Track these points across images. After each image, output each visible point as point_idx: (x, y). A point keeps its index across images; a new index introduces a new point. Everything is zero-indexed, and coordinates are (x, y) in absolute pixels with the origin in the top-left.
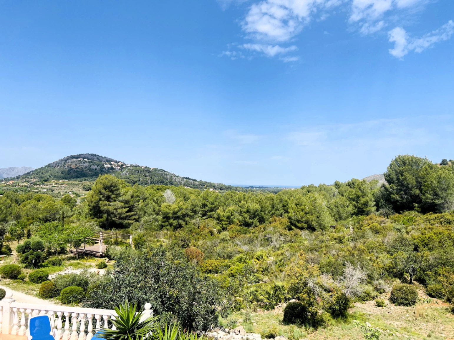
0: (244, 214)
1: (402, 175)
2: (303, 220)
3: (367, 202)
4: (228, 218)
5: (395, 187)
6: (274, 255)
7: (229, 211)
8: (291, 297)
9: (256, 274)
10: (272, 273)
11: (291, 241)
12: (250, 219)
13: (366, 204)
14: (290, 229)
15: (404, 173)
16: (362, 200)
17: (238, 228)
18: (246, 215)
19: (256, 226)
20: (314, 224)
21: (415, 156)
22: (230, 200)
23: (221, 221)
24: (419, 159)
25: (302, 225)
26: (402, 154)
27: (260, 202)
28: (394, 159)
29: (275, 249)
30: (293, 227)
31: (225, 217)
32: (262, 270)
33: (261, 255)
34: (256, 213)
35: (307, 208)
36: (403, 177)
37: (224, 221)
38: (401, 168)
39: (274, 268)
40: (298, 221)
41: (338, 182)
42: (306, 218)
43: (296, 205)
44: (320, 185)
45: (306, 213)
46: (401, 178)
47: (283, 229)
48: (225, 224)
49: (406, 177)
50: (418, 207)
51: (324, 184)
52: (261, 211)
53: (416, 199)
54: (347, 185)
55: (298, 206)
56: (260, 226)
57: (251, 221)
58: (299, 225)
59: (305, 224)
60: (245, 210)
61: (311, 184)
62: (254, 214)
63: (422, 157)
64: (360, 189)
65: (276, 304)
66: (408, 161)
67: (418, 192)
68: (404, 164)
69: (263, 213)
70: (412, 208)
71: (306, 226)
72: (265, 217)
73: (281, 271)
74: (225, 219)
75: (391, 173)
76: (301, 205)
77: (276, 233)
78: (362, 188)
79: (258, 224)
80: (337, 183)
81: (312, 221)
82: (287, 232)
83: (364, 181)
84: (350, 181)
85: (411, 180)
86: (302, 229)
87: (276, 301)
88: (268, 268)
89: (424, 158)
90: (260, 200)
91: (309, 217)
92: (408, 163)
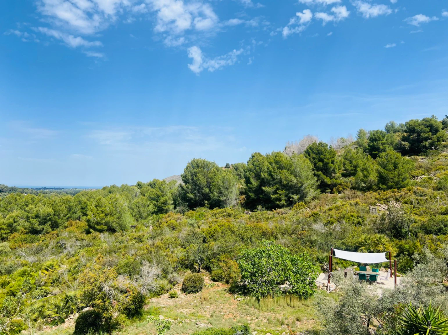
0: (31, 220)
1: (196, 176)
2: (103, 221)
3: (166, 201)
4: (10, 225)
5: (190, 187)
6: (68, 263)
7: (11, 217)
8: (84, 305)
9: (43, 287)
10: (64, 283)
11: (88, 245)
12: (39, 225)
13: (165, 203)
14: (88, 232)
15: (198, 174)
16: (162, 199)
17: (23, 236)
18: (34, 221)
19: (47, 233)
20: (115, 225)
21: (206, 160)
22: (13, 204)
24: (209, 163)
25: (101, 227)
26: (197, 158)
27: (53, 205)
28: (190, 162)
29: (69, 255)
30: (91, 230)
31: (5, 225)
32: (52, 281)
33: (51, 265)
34: (48, 218)
35: (108, 209)
36: (197, 178)
37: (4, 229)
38: (195, 170)
39: (66, 277)
40: (98, 223)
41: (140, 182)
42: (106, 220)
43: (96, 206)
44: (123, 185)
45: (106, 215)
46: (195, 179)
47: (80, 233)
48: (5, 234)
49: (199, 178)
50: (207, 204)
51: (126, 185)
52: (54, 215)
53: (206, 197)
54: (148, 186)
55: (98, 207)
56: (53, 232)
57: (41, 227)
58: (99, 227)
59: (105, 226)
60: (33, 215)
61: (113, 185)
62: (45, 219)
63: (212, 161)
64: (160, 188)
65: (67, 317)
66: (200, 164)
67: (207, 190)
68: (198, 166)
69: (56, 217)
70: (202, 205)
71: (106, 228)
72: (59, 221)
73: (75, 279)
74: (5, 227)
75: (187, 175)
76: (101, 207)
77: (71, 238)
78: (162, 188)
79: (50, 230)
81: (113, 222)
82: (85, 236)
83: (163, 181)
84: (152, 181)
85: (203, 180)
86: (101, 231)
87: (67, 313)
88: (59, 278)
89: (213, 162)
90: (53, 203)
91: (109, 218)
92: (200, 166)
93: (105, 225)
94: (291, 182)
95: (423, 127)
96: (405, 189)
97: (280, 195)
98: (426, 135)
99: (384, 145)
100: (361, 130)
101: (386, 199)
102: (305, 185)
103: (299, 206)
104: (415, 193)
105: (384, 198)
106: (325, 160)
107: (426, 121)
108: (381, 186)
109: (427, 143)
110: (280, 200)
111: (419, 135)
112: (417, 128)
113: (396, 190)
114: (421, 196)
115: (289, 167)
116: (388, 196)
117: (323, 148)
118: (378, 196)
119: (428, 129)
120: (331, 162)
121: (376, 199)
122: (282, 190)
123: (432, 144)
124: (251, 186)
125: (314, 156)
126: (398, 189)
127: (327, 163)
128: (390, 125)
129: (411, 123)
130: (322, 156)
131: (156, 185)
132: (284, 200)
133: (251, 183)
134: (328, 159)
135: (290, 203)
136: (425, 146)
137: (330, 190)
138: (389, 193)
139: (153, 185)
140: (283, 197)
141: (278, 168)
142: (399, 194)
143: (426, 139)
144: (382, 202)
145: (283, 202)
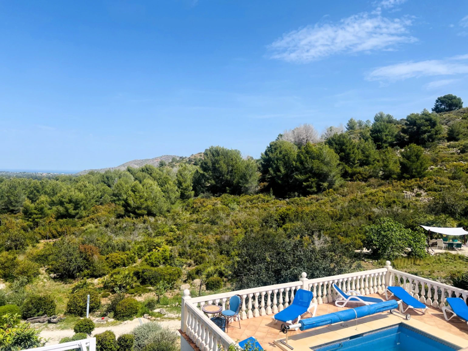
0: (66, 205)
2: (144, 206)
3: (187, 186)
4: (41, 210)
5: (211, 174)
12: (74, 210)
13: (187, 189)
15: (219, 162)
16: (184, 185)
18: (69, 206)
19: (84, 217)
20: (154, 209)
21: (225, 148)
23: (31, 214)
24: (228, 151)
25: (142, 212)
28: (208, 148)
30: (132, 215)
31: (36, 209)
34: (82, 203)
35: (146, 195)
36: (219, 165)
37: (35, 214)
38: (216, 158)
40: (139, 208)
42: (146, 205)
45: (146, 200)
46: (217, 166)
48: (37, 218)
49: (221, 165)
50: (229, 190)
52: (85, 200)
55: (135, 193)
57: (76, 211)
58: (139, 212)
60: (67, 200)
62: (79, 204)
63: (229, 148)
66: (220, 152)
67: (229, 177)
69: (86, 202)
70: (225, 192)
71: (146, 212)
72: (87, 206)
74: (36, 211)
75: (207, 161)
76: (139, 192)
79: (84, 214)
80: (130, 169)
81: (152, 207)
85: (224, 168)
86: (142, 215)
91: (149, 203)
92: (221, 154)
93: (144, 209)
94: (322, 170)
95: (423, 121)
96: (427, 178)
97: (312, 183)
98: (426, 128)
99: (387, 137)
100: (351, 120)
101: (411, 187)
102: (333, 174)
103: (329, 193)
104: (435, 181)
105: (409, 185)
106: (348, 151)
107: (426, 115)
108: (405, 175)
109: (426, 136)
110: (311, 187)
111: (419, 128)
112: (418, 122)
113: (418, 179)
114: (441, 184)
115: (319, 157)
116: (412, 184)
117: (344, 139)
118: (403, 184)
119: (427, 123)
120: (352, 152)
121: (402, 186)
122: (314, 178)
123: (429, 137)
124: (279, 173)
125: (337, 147)
126: (420, 178)
127: (349, 154)
128: (379, 115)
129: (412, 117)
130: (344, 147)
131: (148, 171)
132: (315, 187)
133: (280, 171)
134: (350, 150)
135: (320, 190)
136: (423, 139)
137: (349, 179)
138: (413, 182)
139: (145, 170)
140: (314, 185)
141: (310, 158)
142: (422, 182)
143: (425, 132)
144: (408, 189)
145: (315, 189)
